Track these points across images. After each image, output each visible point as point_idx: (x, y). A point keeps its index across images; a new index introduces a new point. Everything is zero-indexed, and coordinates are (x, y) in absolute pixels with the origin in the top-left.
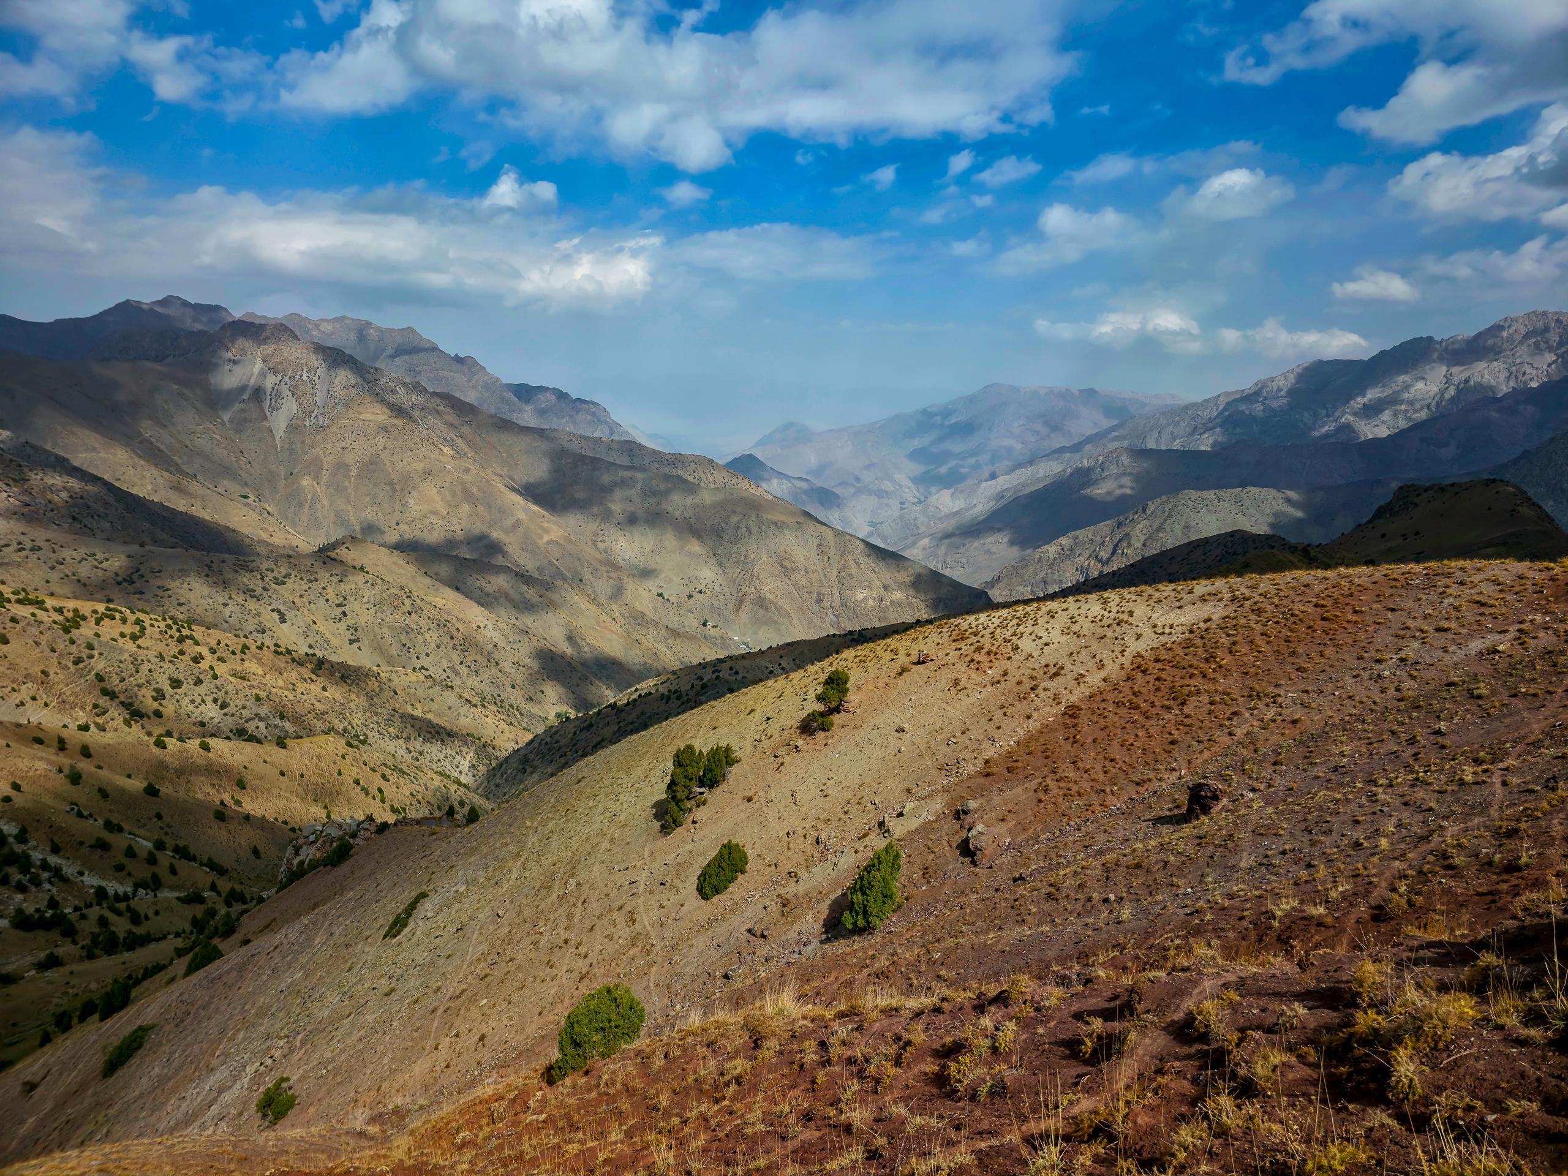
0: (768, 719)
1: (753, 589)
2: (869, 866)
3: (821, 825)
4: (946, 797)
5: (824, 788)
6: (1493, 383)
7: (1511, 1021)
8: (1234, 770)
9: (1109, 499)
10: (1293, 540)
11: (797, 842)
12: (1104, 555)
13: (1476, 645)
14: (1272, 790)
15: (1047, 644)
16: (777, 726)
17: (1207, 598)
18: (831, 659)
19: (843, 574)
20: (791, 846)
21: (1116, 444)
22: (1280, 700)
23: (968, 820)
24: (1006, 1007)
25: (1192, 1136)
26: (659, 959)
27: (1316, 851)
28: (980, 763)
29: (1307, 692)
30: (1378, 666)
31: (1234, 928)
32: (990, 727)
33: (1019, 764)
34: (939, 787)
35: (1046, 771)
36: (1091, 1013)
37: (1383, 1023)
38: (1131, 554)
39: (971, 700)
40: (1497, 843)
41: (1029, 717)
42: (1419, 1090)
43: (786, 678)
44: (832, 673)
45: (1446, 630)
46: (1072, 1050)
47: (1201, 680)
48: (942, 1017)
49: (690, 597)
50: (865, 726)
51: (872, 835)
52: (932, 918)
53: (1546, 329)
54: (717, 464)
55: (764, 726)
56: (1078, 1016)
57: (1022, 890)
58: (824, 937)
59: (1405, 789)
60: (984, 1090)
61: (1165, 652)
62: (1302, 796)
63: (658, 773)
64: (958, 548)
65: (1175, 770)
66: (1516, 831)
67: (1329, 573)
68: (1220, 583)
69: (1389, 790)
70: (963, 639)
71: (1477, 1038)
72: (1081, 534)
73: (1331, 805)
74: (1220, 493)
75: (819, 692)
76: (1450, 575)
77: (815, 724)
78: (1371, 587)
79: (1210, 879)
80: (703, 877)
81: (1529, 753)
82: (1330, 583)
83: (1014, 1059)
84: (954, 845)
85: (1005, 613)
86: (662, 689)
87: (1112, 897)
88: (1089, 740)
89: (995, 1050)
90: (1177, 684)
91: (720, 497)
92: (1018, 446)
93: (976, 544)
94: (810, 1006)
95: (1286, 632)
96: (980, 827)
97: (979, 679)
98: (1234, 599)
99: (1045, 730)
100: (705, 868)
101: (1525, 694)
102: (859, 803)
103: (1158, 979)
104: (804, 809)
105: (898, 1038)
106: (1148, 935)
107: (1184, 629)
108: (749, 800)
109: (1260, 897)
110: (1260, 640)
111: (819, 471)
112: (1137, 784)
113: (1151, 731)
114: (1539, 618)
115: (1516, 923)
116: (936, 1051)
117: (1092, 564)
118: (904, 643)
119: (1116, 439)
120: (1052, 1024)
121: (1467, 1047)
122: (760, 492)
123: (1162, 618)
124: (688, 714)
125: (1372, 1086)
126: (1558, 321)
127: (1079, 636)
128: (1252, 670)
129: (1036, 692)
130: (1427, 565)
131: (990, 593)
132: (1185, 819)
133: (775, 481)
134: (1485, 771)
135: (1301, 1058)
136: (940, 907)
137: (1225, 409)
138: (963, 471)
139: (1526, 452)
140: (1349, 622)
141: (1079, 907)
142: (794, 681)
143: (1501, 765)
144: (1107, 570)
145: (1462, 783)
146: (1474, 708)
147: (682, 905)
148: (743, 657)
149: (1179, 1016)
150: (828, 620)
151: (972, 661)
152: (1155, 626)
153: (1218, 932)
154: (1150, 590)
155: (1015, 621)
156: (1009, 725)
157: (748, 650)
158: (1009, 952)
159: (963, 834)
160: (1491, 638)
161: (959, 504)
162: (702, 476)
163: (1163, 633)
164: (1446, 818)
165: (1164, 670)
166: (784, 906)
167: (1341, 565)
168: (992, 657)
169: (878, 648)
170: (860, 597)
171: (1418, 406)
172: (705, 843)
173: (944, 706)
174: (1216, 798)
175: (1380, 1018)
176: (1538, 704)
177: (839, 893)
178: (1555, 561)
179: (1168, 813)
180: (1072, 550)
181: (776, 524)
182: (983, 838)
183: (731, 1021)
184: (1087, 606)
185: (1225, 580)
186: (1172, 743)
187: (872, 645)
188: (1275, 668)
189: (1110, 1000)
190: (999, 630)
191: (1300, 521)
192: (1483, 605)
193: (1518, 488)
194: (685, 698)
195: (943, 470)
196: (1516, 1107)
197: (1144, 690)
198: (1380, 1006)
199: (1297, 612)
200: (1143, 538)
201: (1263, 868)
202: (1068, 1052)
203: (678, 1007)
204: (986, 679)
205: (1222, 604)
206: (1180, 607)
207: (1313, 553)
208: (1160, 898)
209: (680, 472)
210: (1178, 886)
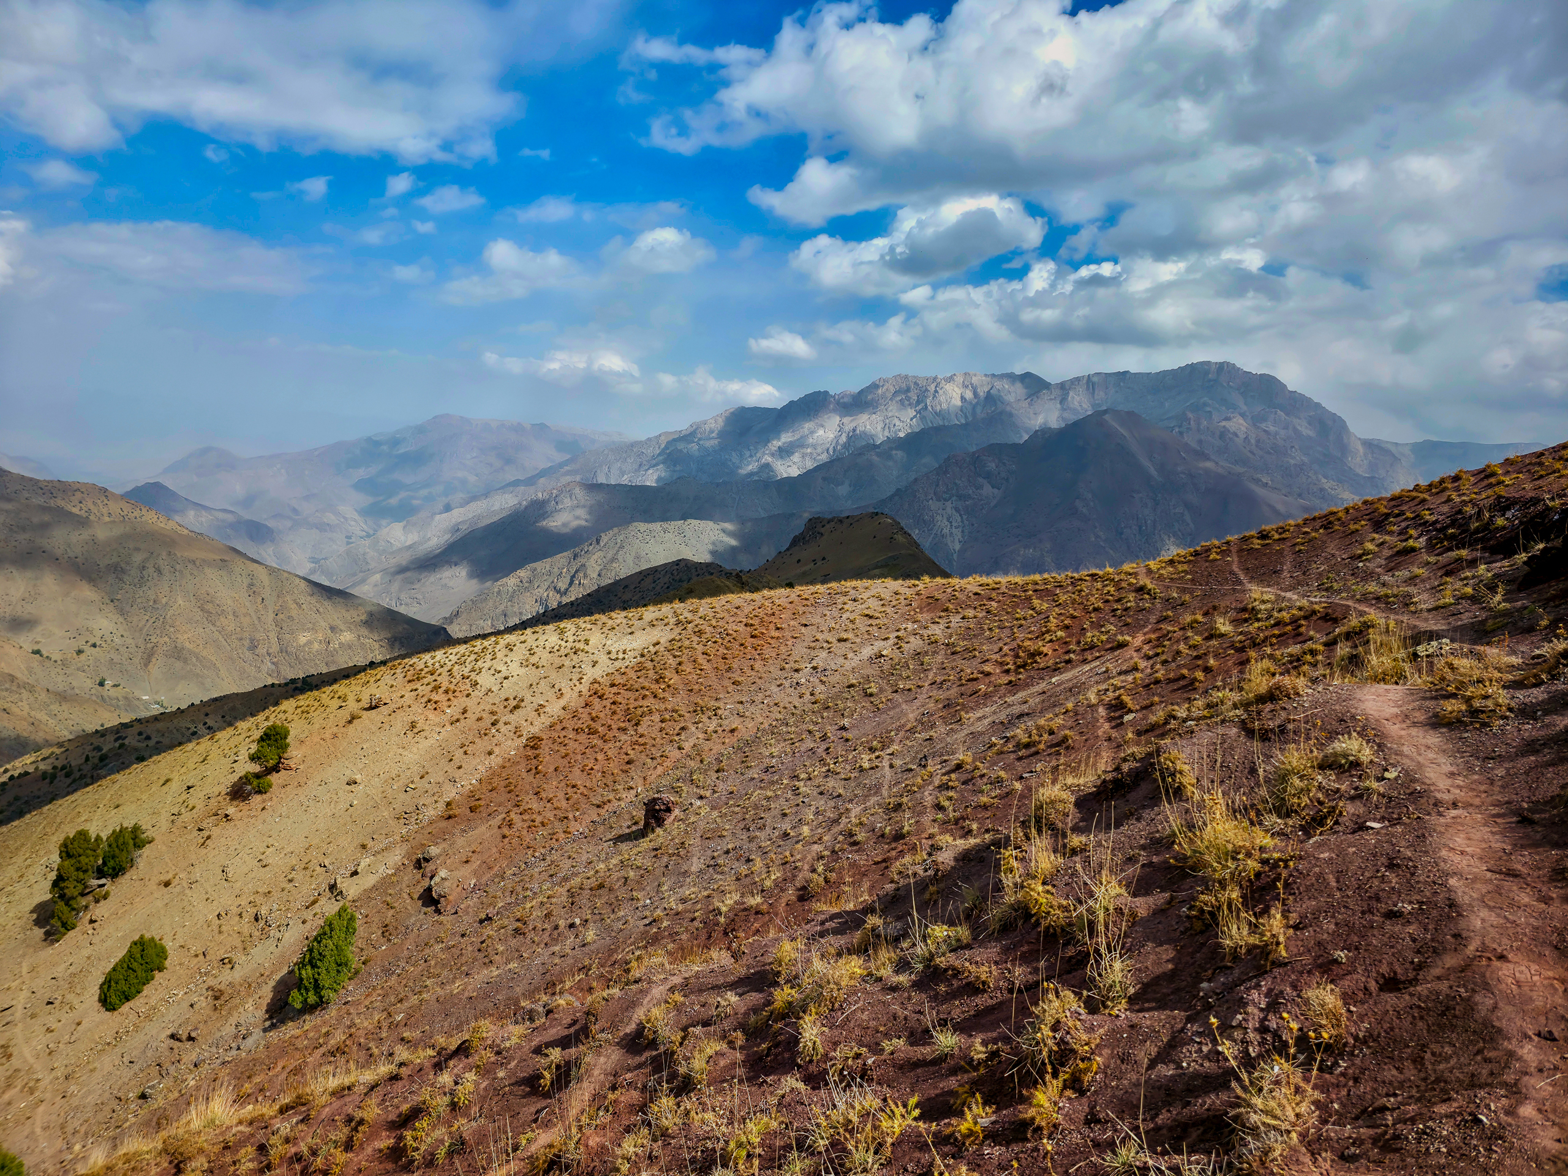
0: (189, 788)
1: (166, 639)
2: (319, 935)
3: (259, 899)
4: (406, 847)
5: (261, 857)
6: (873, 432)
7: (886, 972)
8: (684, 781)
9: (565, 530)
10: (727, 567)
11: (231, 924)
12: (562, 585)
13: (867, 652)
14: (716, 795)
15: (506, 678)
16: (201, 795)
17: (655, 623)
18: (267, 712)
19: (281, 616)
20: (224, 928)
21: (568, 479)
22: (720, 712)
23: (430, 867)
24: (467, 1057)
25: (635, 1146)
26: (48, 1095)
27: (753, 846)
28: (441, 806)
29: (742, 703)
30: (796, 675)
31: (687, 930)
32: (451, 768)
33: (482, 803)
34: (398, 838)
35: (509, 805)
36: (548, 1045)
37: (796, 995)
38: (588, 584)
39: (431, 741)
40: (887, 817)
41: (490, 753)
42: (821, 1050)
43: (212, 738)
44: (269, 728)
45: (845, 640)
46: (532, 1086)
47: (652, 700)
48: (400, 1084)
49: (80, 652)
50: (310, 783)
51: (323, 901)
52: (395, 977)
53: (908, 390)
54: (113, 494)
55: (184, 796)
56: (538, 1051)
57: (489, 931)
58: (268, 1024)
59: (819, 780)
60: (442, 1152)
61: (619, 677)
62: (741, 798)
63: (39, 869)
64: (412, 583)
65: (632, 788)
66: (900, 805)
67: (755, 596)
68: (666, 609)
69: (809, 783)
70: (418, 679)
71: (863, 993)
72: (538, 565)
73: (764, 803)
74: (665, 525)
75: (252, 751)
76: (846, 594)
77: (249, 787)
78: (789, 606)
79: (666, 888)
80: (108, 983)
81: (907, 738)
82: (758, 604)
83: (474, 1110)
84: (416, 896)
85: (462, 649)
86: (42, 766)
87: (578, 921)
88: (551, 769)
89: (454, 1106)
90: (631, 706)
91: (117, 531)
92: (472, 479)
93: (432, 579)
94: (250, 1107)
95: (722, 650)
96: (443, 873)
97: (437, 720)
98: (678, 623)
99: (507, 765)
100: (109, 973)
101: (903, 690)
102: (305, 869)
103: (612, 997)
104: (238, 884)
105: (349, 1119)
106: (611, 952)
107: (636, 653)
108: (167, 884)
109: (709, 897)
110: (701, 659)
111: (248, 501)
112: (598, 806)
113: (610, 753)
114: (910, 626)
115: (893, 885)
116: (393, 1122)
117: (551, 595)
118: (353, 687)
119: (568, 473)
120: (513, 1064)
121: (856, 1002)
122: (171, 525)
123: (616, 644)
124: (79, 793)
125: (786, 1055)
126: (916, 383)
127: (537, 667)
128: (696, 687)
129: (497, 727)
130: (829, 585)
131: (449, 629)
132: (642, 834)
133: (191, 514)
134: (877, 757)
135: (731, 1043)
136: (402, 964)
137: (666, 448)
138: (415, 502)
139: (898, 490)
140: (772, 638)
141: (546, 937)
142: (221, 742)
143: (889, 751)
144: (566, 600)
145: (861, 770)
146: (868, 705)
147: (79, 1024)
148: (156, 718)
149: (631, 1028)
150: (264, 668)
151: (429, 701)
152: (609, 653)
153: (673, 936)
154: (603, 618)
155: (473, 657)
156: (470, 763)
157: (162, 710)
158: (476, 998)
159: (425, 883)
160: (879, 645)
161: (412, 538)
162: (92, 507)
163: (617, 659)
164: (851, 801)
165: (619, 693)
166: (216, 998)
167: (764, 587)
168: (450, 695)
169: (323, 695)
170: (302, 640)
171: (819, 450)
172: (109, 943)
173: (401, 751)
174: (669, 810)
175: (793, 992)
176: (912, 697)
177: (285, 971)
178: (919, 579)
179: (627, 831)
180: (530, 582)
181: (194, 562)
182: (447, 884)
183: (145, 1149)
184: (545, 637)
185: (670, 606)
186: (628, 763)
187: (316, 693)
188: (715, 685)
189: (570, 1026)
190: (457, 667)
191: (733, 548)
192: (871, 617)
193: (894, 520)
194: (77, 775)
195: (394, 501)
196: (887, 1045)
197: (602, 715)
198: (793, 981)
199: (731, 632)
200: (598, 568)
201: (711, 869)
202: (528, 1089)
203: (77, 1147)
204: (445, 718)
205: (668, 628)
206: (631, 633)
207: (744, 578)
208: (622, 913)
209: (60, 503)
210: (638, 899)
